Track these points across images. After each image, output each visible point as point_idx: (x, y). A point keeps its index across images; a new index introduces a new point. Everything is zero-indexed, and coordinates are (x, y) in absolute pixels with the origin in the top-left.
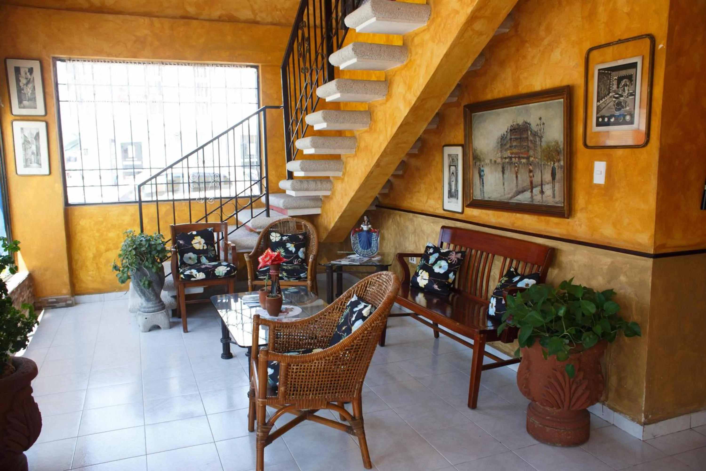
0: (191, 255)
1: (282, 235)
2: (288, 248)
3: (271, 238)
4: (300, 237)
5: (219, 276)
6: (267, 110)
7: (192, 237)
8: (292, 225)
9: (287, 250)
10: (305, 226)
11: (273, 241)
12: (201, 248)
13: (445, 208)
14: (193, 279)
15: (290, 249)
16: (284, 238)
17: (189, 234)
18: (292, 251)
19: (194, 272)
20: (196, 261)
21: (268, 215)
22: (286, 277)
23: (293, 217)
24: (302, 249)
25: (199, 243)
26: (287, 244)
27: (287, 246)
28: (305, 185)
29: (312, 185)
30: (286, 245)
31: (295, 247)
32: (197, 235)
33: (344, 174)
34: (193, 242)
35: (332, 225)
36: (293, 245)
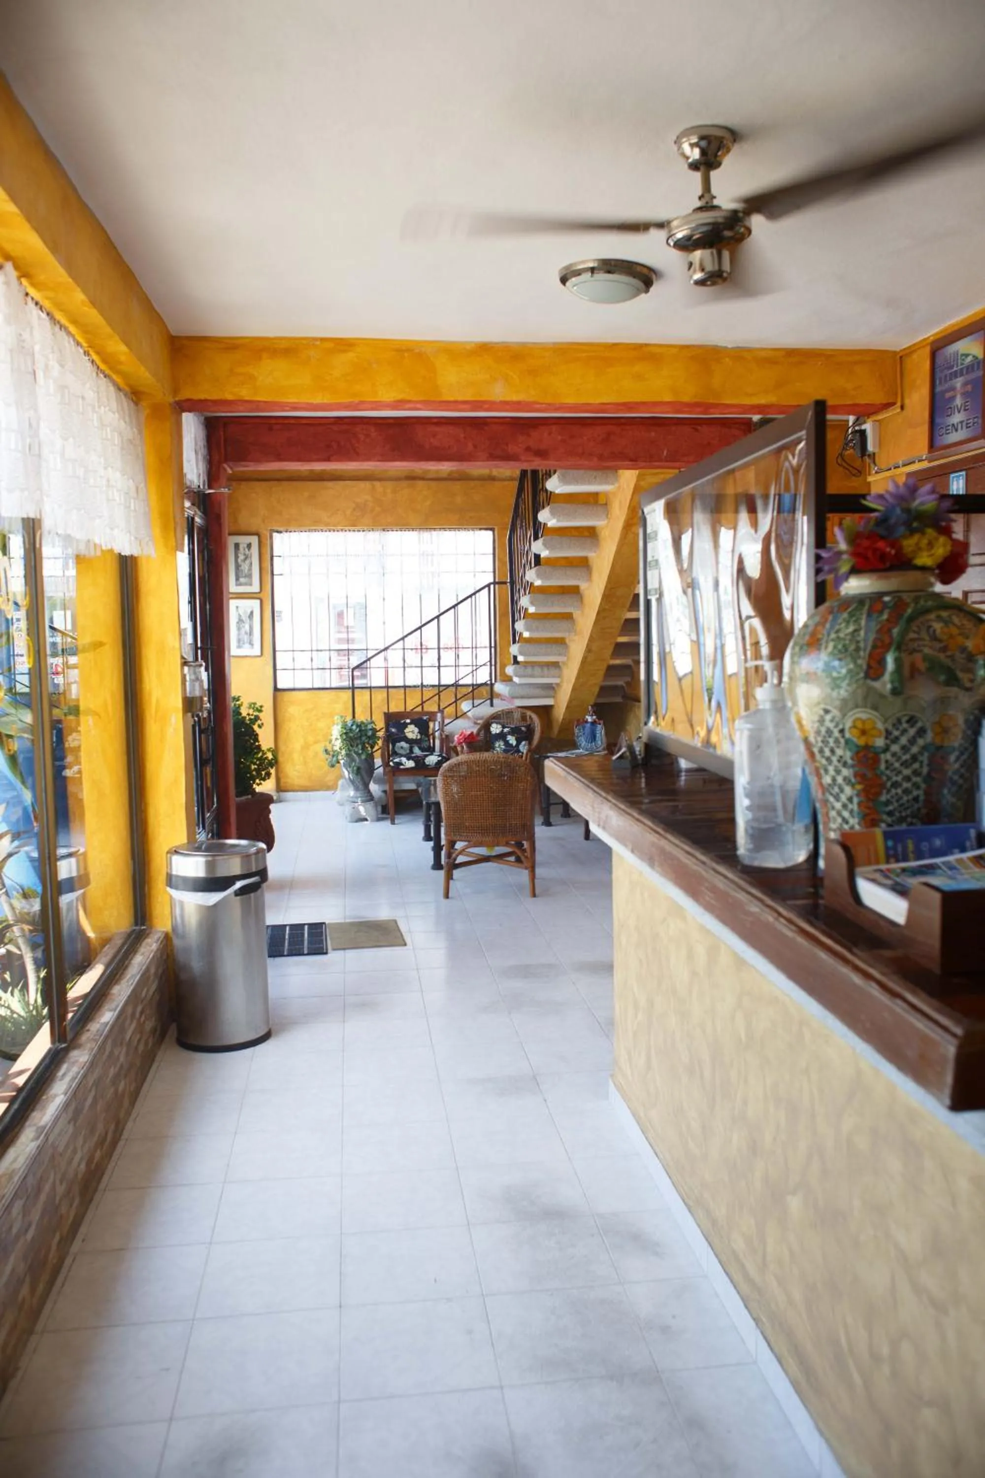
0: (403, 744)
1: (504, 727)
2: (509, 741)
3: (492, 729)
4: (523, 729)
5: (428, 765)
6: (497, 584)
7: (405, 725)
8: (517, 715)
9: (507, 743)
10: (530, 717)
11: (493, 733)
12: (414, 738)
14: (402, 767)
15: (511, 742)
16: (506, 730)
17: (402, 722)
18: (512, 744)
19: (404, 760)
20: (408, 751)
21: (492, 705)
23: (519, 707)
24: (523, 743)
25: (413, 732)
26: (509, 736)
27: (508, 739)
28: (529, 670)
29: (537, 670)
30: (506, 738)
31: (516, 739)
32: (410, 724)
33: (568, 659)
34: (406, 730)
35: (561, 717)
36: (514, 738)
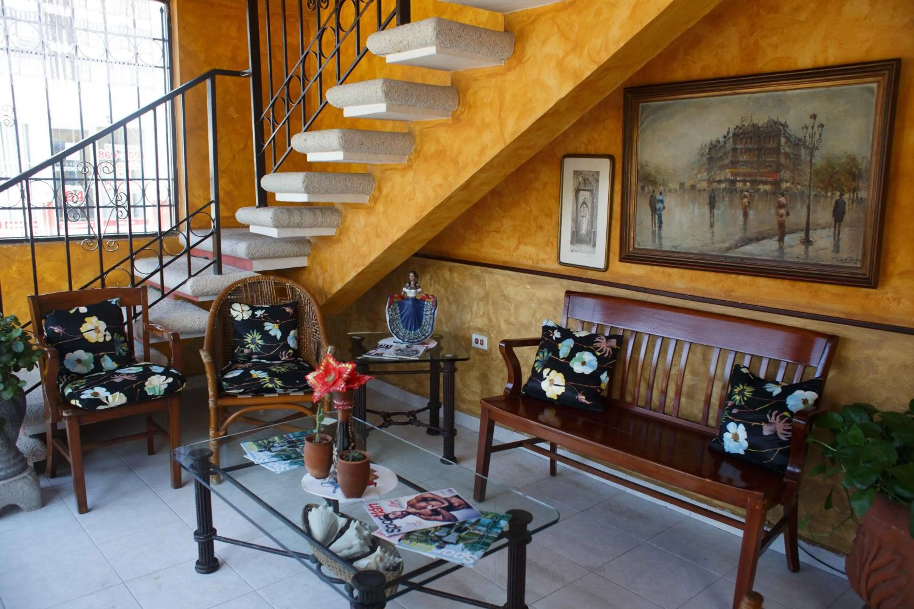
0: (80, 354)
1: (253, 309)
2: (268, 332)
3: (234, 313)
4: (288, 310)
5: (153, 396)
6: (218, 77)
7: (81, 319)
8: (268, 288)
9: (266, 335)
10: (292, 289)
11: (239, 319)
12: (101, 340)
13: (562, 260)
14: (101, 407)
15: (272, 333)
16: (259, 313)
17: (72, 312)
18: (275, 337)
20: (92, 366)
21: (219, 271)
22: (281, 387)
23: (265, 273)
24: (292, 333)
25: (96, 329)
26: (266, 324)
27: (267, 328)
28: (296, 217)
29: (308, 216)
30: (264, 327)
31: (280, 328)
32: (89, 314)
33: (375, 199)
34: (83, 329)
35: (339, 286)
36: (276, 326)
